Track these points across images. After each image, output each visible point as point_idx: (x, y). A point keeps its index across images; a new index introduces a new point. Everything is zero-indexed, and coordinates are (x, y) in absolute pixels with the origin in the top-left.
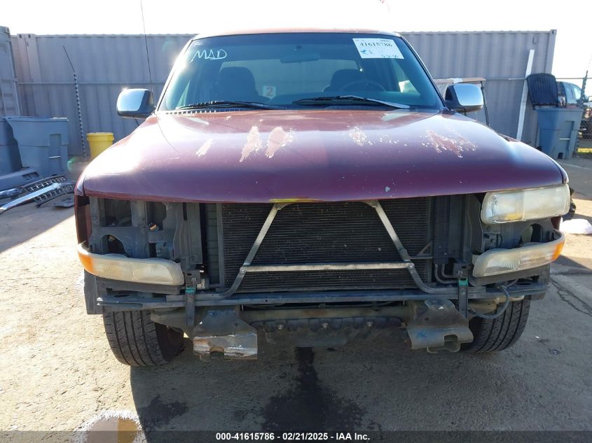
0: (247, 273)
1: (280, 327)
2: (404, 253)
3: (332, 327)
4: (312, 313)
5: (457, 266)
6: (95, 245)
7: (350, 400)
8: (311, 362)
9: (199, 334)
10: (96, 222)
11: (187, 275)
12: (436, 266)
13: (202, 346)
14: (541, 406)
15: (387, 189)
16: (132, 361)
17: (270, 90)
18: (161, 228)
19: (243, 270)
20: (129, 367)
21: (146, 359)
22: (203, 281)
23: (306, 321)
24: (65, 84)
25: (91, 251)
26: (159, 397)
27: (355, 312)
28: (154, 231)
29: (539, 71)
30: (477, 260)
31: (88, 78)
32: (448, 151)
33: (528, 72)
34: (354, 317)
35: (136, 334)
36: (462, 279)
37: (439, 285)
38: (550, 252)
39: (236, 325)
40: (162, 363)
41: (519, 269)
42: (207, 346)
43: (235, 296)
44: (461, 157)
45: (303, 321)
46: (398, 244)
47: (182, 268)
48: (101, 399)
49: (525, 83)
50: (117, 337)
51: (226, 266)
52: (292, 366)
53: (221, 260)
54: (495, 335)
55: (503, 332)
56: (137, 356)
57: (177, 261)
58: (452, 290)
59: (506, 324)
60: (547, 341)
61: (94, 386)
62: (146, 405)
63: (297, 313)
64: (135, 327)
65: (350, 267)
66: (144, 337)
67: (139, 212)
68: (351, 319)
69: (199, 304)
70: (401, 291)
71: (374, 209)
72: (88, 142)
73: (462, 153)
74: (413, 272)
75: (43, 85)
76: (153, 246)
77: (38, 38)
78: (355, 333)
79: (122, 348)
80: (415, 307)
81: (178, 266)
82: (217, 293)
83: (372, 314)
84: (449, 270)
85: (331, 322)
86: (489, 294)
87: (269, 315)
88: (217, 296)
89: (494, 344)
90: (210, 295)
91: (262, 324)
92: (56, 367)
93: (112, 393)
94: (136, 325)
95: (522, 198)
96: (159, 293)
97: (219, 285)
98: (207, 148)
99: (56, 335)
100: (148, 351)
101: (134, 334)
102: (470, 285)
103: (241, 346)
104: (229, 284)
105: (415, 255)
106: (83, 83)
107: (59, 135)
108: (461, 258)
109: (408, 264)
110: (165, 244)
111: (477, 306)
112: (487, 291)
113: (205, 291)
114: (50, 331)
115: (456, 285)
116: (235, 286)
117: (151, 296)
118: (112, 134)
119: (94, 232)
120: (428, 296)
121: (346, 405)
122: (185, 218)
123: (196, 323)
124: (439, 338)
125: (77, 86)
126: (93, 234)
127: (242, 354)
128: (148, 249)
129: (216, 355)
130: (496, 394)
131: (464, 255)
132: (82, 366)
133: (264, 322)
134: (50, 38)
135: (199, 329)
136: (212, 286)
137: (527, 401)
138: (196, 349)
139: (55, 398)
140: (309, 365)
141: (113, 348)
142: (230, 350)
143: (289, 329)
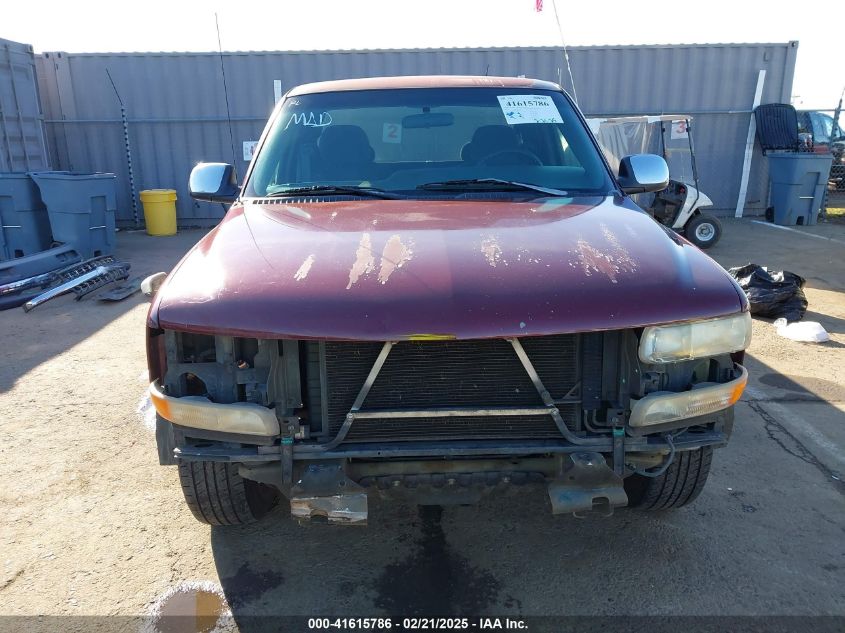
0: (355, 420)
1: (397, 483)
2: (546, 396)
3: (459, 483)
4: (435, 467)
5: (610, 412)
6: (172, 385)
7: (485, 570)
8: (438, 520)
9: (297, 494)
10: (172, 357)
11: (283, 424)
12: (586, 412)
13: (301, 508)
14: (722, 579)
15: (522, 325)
16: (214, 520)
17: (392, 129)
18: (251, 365)
19: (350, 416)
20: (209, 526)
21: (231, 518)
22: (303, 429)
23: (428, 477)
24: (109, 123)
25: (166, 392)
26: (247, 564)
27: (488, 466)
28: (242, 369)
29: (773, 100)
30: (636, 405)
31: (141, 114)
32: (600, 273)
33: (757, 102)
34: (486, 472)
35: (219, 488)
36: (618, 428)
37: (590, 435)
38: (725, 396)
39: (342, 484)
40: (250, 521)
41: (687, 416)
42: (308, 509)
43: (341, 447)
44: (615, 281)
45: (425, 476)
46: (540, 386)
47: (277, 414)
48: (176, 567)
49: (753, 117)
50: (196, 491)
51: (330, 411)
52: (413, 525)
53: (324, 402)
54: (668, 490)
55: (679, 487)
56: (220, 514)
57: (271, 407)
58: (605, 440)
59: (682, 476)
60: (742, 493)
61: (168, 550)
62: (232, 574)
63: (417, 467)
64: (218, 479)
65: (481, 413)
66: (230, 492)
67: (225, 348)
68: (483, 474)
69: (298, 457)
70: (544, 442)
71: (510, 343)
72: (141, 203)
73: (617, 276)
74: (558, 419)
75: (79, 123)
76: (242, 387)
77: (71, 58)
78: (488, 490)
79: (200, 503)
80: (561, 460)
81: (272, 413)
82: (320, 443)
83: (510, 467)
84: (602, 417)
85: (458, 478)
86: (651, 446)
87: (382, 469)
88: (319, 447)
89: (667, 501)
90: (310, 447)
91: (373, 479)
92: (119, 524)
93: (188, 559)
94: (220, 477)
95: (690, 333)
96: (249, 444)
97: (321, 434)
98: (308, 269)
99: (115, 483)
100: (233, 507)
101: (216, 487)
102: (627, 435)
103: (347, 510)
104: (334, 432)
105: (560, 398)
106: (135, 120)
107: (104, 197)
108: (617, 402)
109: (550, 410)
110: (256, 386)
111: (639, 460)
112: (649, 442)
113: (304, 441)
114: (106, 477)
115: (610, 435)
116: (341, 435)
117: (239, 447)
118: (175, 191)
119: (171, 369)
120: (576, 447)
121: (480, 576)
122: (281, 354)
123: (294, 481)
124: (586, 501)
125: (125, 125)
126: (169, 372)
127: (349, 519)
128: (235, 391)
129: (319, 519)
130: (667, 563)
131: (621, 399)
132: (150, 524)
133: (377, 477)
134: (87, 57)
135: (299, 489)
136: (314, 434)
137: (705, 573)
138: (293, 512)
139: (119, 565)
140: (437, 524)
141: (190, 504)
142: (335, 514)
143: (407, 486)
